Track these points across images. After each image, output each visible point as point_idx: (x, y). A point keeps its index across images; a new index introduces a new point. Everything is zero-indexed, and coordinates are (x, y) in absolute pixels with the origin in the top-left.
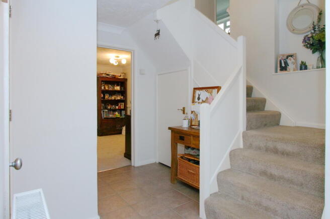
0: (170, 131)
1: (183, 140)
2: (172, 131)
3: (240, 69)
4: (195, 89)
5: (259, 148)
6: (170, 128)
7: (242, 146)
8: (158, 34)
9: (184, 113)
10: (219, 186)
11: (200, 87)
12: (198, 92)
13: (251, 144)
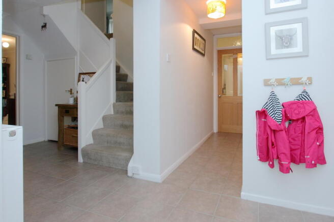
0: (57, 107)
1: (68, 113)
2: (58, 107)
3: (111, 61)
4: (80, 74)
5: (122, 113)
6: (56, 105)
7: (112, 113)
8: (44, 26)
9: (71, 94)
10: (94, 139)
11: (85, 72)
12: (82, 76)
13: (118, 111)
